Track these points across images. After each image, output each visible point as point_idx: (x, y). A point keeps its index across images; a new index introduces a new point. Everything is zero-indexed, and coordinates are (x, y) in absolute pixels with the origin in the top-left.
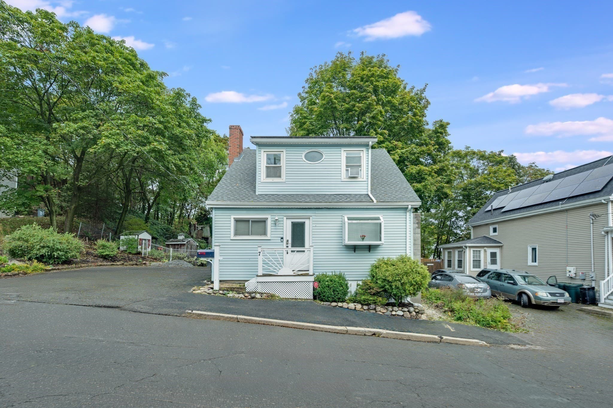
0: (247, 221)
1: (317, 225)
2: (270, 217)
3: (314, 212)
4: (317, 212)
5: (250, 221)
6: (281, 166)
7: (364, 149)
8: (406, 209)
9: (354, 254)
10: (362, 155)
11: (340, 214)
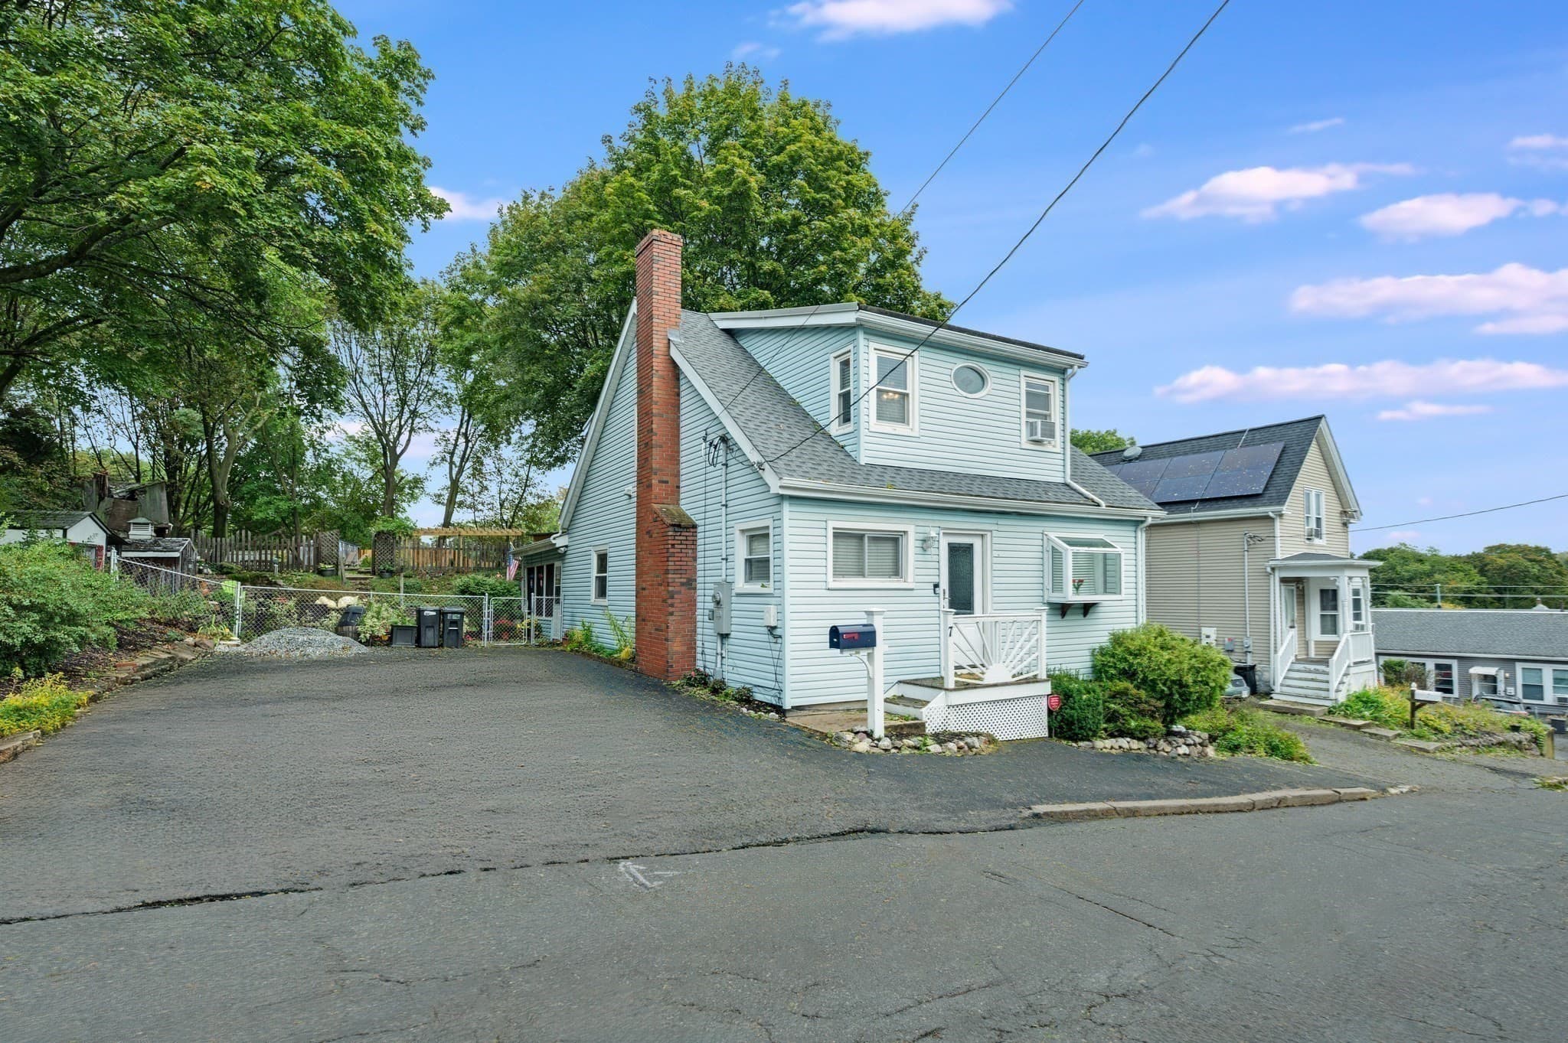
0: (859, 537)
1: (1001, 554)
2: (911, 528)
3: (994, 521)
4: (1001, 522)
5: (866, 539)
6: (907, 395)
7: (1056, 378)
8: (1137, 523)
9: (1064, 623)
10: (1051, 392)
11: (1040, 530)
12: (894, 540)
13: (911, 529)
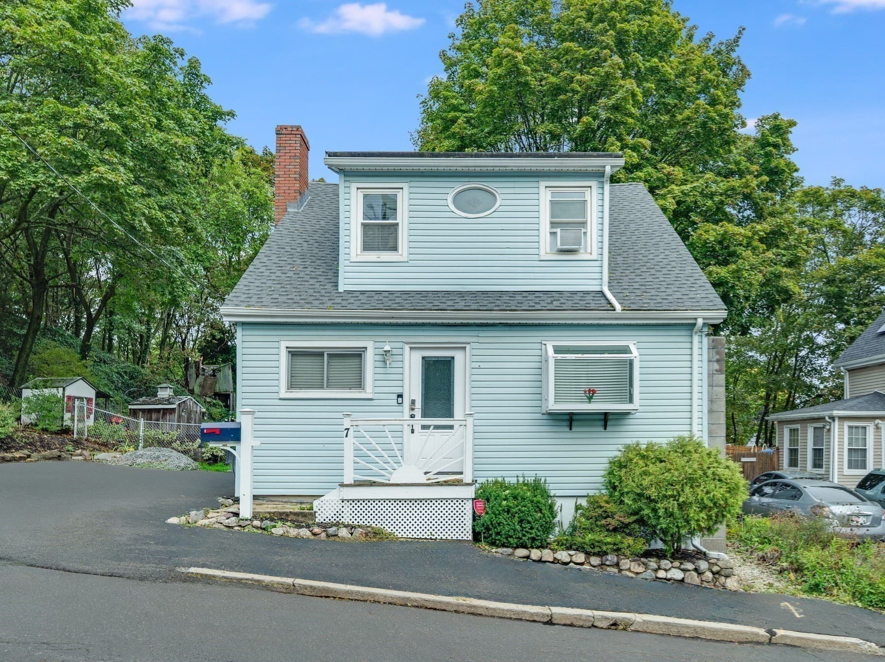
0: (317, 354)
1: (483, 365)
4: (481, 334)
5: (326, 354)
6: (397, 224)
7: (594, 184)
8: (690, 327)
9: (570, 435)
10: (588, 198)
11: (538, 340)
12: (358, 355)
13: (370, 345)
